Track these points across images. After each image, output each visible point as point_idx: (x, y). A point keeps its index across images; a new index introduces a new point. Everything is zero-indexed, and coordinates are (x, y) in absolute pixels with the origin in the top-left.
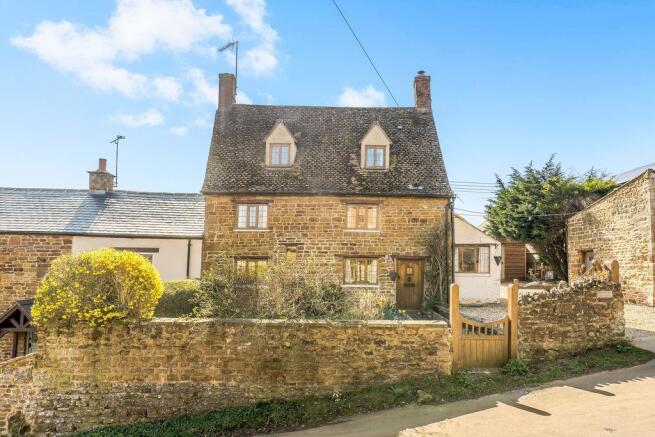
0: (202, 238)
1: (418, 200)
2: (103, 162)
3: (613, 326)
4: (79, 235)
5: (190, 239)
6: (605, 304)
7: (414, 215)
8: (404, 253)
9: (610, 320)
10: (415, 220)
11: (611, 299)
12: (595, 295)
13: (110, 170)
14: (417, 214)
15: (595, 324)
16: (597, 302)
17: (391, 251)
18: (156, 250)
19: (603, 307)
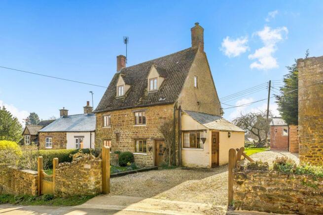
0: (94, 131)
1: (162, 106)
2: (88, 103)
3: (89, 185)
4: (69, 132)
5: (91, 132)
6: (86, 172)
7: (160, 115)
8: (156, 137)
9: (88, 181)
10: (161, 118)
11: (89, 170)
12: (83, 166)
13: (91, 105)
14: (162, 115)
15: (81, 183)
16: (83, 171)
17: (151, 136)
18: (83, 137)
19: (85, 173)
